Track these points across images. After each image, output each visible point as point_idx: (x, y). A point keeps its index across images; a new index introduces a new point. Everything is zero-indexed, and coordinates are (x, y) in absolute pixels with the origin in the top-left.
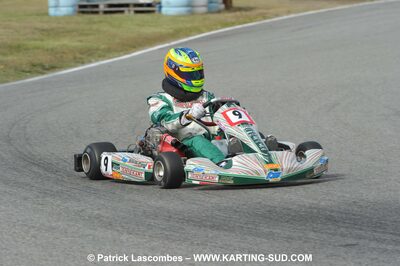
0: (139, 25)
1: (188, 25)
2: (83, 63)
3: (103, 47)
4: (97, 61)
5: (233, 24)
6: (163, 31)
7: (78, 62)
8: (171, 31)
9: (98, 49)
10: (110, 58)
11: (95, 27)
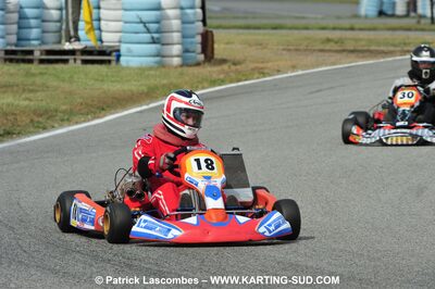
0: (97, 80)
1: (165, 82)
2: (45, 129)
3: (64, 107)
4: (61, 126)
5: (222, 82)
6: (134, 88)
7: (39, 127)
8: (145, 89)
9: (56, 111)
10: (77, 123)
11: (38, 80)
